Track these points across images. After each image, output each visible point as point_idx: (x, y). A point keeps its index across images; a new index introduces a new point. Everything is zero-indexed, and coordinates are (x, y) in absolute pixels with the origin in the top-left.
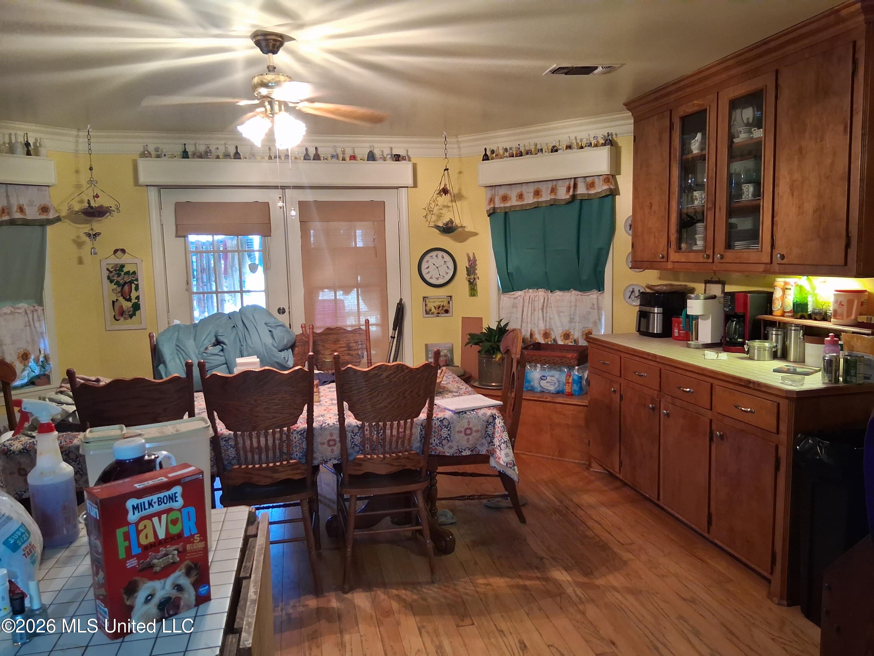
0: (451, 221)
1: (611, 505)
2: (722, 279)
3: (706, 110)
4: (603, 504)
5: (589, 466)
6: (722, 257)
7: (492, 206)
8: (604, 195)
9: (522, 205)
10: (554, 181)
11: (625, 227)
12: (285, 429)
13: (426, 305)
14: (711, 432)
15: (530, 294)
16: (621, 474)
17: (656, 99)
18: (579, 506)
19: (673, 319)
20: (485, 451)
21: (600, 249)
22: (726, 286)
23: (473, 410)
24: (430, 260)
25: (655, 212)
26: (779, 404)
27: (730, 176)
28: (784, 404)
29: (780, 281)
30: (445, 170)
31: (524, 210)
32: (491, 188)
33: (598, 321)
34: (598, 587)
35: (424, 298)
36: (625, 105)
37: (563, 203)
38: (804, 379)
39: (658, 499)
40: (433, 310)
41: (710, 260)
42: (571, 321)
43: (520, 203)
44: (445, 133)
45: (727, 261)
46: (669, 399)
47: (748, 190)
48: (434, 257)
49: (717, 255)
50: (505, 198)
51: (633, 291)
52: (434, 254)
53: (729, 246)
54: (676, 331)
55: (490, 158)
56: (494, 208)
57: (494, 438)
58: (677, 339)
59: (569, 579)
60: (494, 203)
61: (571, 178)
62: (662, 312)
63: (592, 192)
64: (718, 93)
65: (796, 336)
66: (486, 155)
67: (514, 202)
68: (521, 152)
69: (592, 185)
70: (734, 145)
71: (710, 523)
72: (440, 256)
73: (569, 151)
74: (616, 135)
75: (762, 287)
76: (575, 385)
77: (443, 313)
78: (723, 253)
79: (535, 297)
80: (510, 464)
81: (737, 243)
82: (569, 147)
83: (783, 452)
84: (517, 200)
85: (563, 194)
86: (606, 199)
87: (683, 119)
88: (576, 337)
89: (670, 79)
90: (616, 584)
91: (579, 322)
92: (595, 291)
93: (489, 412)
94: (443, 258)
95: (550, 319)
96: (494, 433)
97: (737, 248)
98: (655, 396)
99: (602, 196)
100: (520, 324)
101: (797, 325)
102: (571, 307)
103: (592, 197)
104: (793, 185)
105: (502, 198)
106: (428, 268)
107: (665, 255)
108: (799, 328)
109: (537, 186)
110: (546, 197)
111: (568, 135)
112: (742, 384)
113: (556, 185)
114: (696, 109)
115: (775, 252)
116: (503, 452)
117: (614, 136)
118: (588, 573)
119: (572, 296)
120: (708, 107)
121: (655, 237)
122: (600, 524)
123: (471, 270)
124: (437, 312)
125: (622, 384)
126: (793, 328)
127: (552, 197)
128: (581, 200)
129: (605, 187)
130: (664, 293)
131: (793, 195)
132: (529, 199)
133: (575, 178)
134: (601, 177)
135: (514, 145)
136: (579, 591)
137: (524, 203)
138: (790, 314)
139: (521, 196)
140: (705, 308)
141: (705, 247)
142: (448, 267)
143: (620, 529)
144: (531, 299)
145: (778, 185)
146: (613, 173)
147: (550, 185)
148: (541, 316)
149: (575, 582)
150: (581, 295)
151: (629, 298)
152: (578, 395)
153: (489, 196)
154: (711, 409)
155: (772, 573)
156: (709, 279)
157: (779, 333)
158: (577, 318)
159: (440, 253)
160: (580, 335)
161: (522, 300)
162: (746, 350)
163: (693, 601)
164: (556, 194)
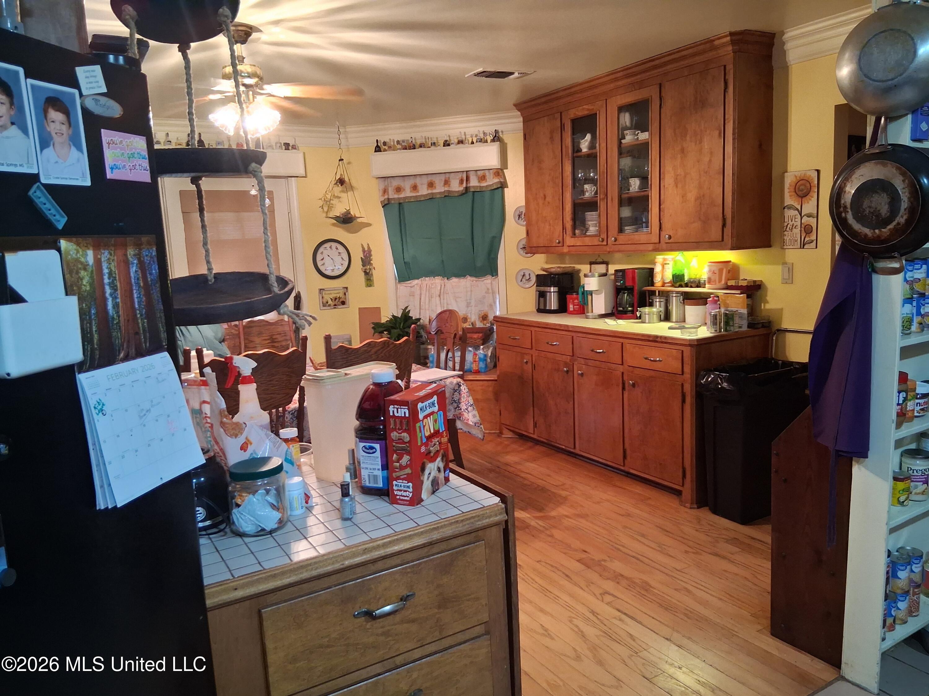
0: (348, 212)
1: (534, 460)
2: (605, 260)
3: (596, 114)
4: (527, 461)
5: (501, 433)
6: (616, 240)
7: (386, 197)
8: (495, 187)
9: (416, 196)
10: (447, 174)
11: (514, 217)
12: (281, 409)
13: (322, 297)
14: (623, 384)
15: (426, 282)
16: (536, 434)
17: (545, 103)
18: (507, 464)
19: (568, 296)
20: (451, 416)
21: (494, 237)
22: (609, 266)
23: (441, 380)
24: (325, 252)
25: (549, 203)
26: (683, 351)
27: (619, 170)
28: (687, 351)
29: (659, 258)
30: (340, 160)
31: (418, 201)
32: (383, 179)
33: (493, 304)
34: (554, 517)
35: (320, 290)
36: (515, 105)
37: (456, 195)
38: (697, 331)
39: (575, 448)
40: (330, 302)
41: (605, 243)
42: (468, 305)
43: (414, 194)
44: (337, 123)
45: (621, 243)
46: (582, 361)
47: (635, 184)
48: (328, 248)
49: (611, 239)
50: (398, 190)
51: (524, 275)
52: (327, 245)
53: (621, 230)
54: (571, 306)
55: (382, 150)
56: (388, 199)
57: (460, 403)
58: (572, 313)
59: (528, 516)
60: (388, 194)
61: (463, 172)
62: (557, 290)
63: (484, 184)
64: (606, 100)
65: (676, 300)
66: (377, 146)
67: (408, 193)
68: (414, 145)
69: (483, 178)
70: (623, 146)
71: (625, 457)
72: (334, 248)
73: (461, 145)
74: (502, 132)
75: (645, 264)
76: (481, 363)
77: (339, 305)
78: (616, 236)
79: (432, 284)
80: (478, 423)
81: (626, 228)
82: (461, 142)
83: (688, 388)
84: (411, 192)
85: (456, 187)
86: (496, 191)
87: (574, 121)
88: (473, 320)
89: (560, 86)
90: (565, 513)
91: (476, 306)
92: (490, 277)
93: (456, 380)
94: (337, 249)
95: (447, 304)
96: (460, 399)
97: (627, 232)
98: (568, 361)
99: (493, 188)
100: (419, 312)
101: (677, 292)
102: (467, 292)
103: (484, 189)
104: (677, 179)
105: (396, 189)
106: (322, 259)
107: (561, 240)
108: (679, 295)
109: (430, 178)
110: (440, 188)
111: (459, 130)
112: (651, 339)
113: (449, 178)
114: (586, 113)
115: (663, 233)
116: (470, 414)
117: (500, 133)
118: (541, 510)
119: (467, 282)
120: (598, 112)
121: (550, 225)
122: (531, 475)
123: (367, 260)
124: (334, 304)
125: (533, 355)
126: (674, 295)
127: (446, 189)
128: (474, 192)
129: (496, 180)
130: (558, 274)
131: (677, 187)
132: (424, 191)
133: (467, 171)
134: (491, 171)
135: (407, 137)
136: (541, 523)
137: (418, 194)
138: (669, 285)
139: (415, 188)
140: (600, 284)
141: (600, 231)
142: (342, 259)
143: (549, 476)
144: (428, 286)
145: (664, 179)
146: (502, 168)
147: (443, 177)
148: (438, 302)
149: (534, 517)
150: (476, 281)
151: (521, 281)
152: (485, 372)
153: (382, 187)
154: (622, 364)
155: (683, 486)
156: (594, 261)
157: (662, 300)
158: (473, 303)
159: (334, 245)
160: (477, 318)
161: (418, 288)
162: (638, 316)
163: (628, 515)
164: (449, 186)
